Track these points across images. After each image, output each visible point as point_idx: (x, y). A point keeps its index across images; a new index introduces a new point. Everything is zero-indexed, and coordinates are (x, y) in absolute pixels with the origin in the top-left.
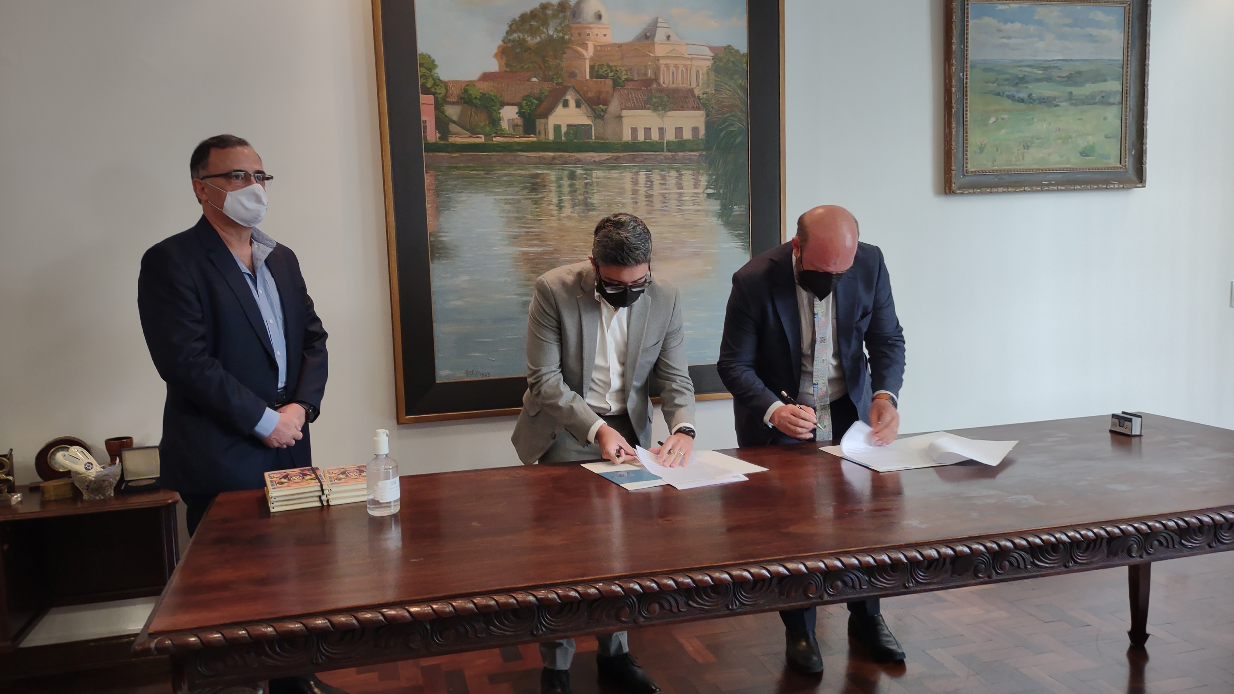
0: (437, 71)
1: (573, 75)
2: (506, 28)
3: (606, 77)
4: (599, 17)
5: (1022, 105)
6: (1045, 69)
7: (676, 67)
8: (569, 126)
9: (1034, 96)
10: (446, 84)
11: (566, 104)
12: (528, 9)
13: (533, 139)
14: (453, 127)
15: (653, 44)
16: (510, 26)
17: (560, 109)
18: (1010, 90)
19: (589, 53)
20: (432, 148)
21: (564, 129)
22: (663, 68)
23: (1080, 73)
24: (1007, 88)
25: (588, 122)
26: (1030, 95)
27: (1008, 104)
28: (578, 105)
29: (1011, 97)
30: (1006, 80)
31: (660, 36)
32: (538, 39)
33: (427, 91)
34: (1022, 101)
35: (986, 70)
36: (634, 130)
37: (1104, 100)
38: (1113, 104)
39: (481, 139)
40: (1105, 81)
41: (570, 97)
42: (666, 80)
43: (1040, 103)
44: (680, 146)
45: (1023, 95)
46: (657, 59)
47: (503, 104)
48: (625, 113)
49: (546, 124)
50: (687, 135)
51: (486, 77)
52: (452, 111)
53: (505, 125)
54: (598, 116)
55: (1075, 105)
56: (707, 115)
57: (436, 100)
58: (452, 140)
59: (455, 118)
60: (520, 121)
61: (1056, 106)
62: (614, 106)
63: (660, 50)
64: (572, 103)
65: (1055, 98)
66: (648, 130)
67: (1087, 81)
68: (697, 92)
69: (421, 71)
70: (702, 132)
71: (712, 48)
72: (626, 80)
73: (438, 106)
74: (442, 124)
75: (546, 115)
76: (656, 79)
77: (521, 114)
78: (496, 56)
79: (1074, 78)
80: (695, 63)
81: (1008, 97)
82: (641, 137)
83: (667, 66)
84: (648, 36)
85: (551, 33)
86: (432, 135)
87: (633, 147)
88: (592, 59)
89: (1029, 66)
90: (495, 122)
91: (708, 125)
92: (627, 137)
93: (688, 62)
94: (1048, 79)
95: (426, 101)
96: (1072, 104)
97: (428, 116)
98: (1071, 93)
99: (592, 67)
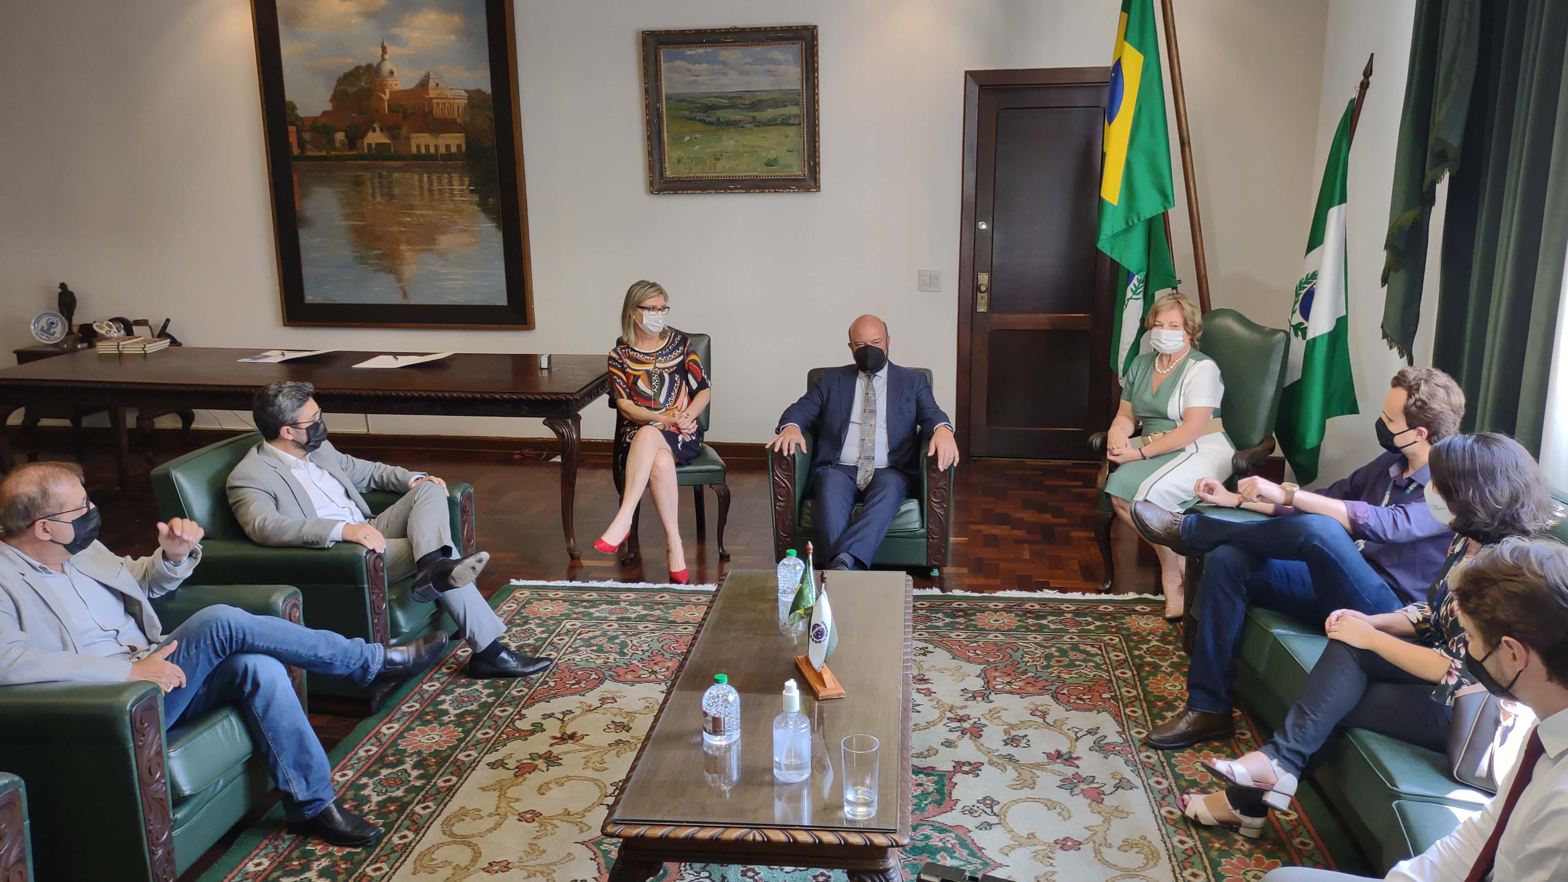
0: (298, 111)
1: (377, 111)
2: (335, 83)
3: (397, 112)
4: (392, 73)
5: (713, 128)
6: (730, 98)
7: (444, 104)
8: (377, 144)
9: (722, 120)
10: (302, 119)
11: (374, 130)
12: (348, 70)
13: (354, 152)
14: (308, 146)
15: (428, 90)
16: (338, 81)
17: (370, 134)
18: (700, 115)
19: (386, 97)
20: (297, 158)
21: (374, 146)
22: (435, 105)
23: (761, 101)
24: (699, 114)
25: (388, 141)
26: (718, 119)
27: (700, 126)
28: (382, 131)
29: (702, 121)
30: (697, 108)
31: (432, 84)
32: (355, 89)
33: (292, 125)
34: (711, 123)
35: (680, 101)
36: (418, 147)
37: (785, 122)
38: (794, 124)
39: (324, 153)
40: (785, 106)
41: (376, 126)
42: (437, 112)
43: (728, 125)
44: (448, 157)
45: (713, 119)
46: (431, 99)
47: (336, 131)
48: (411, 135)
49: (363, 143)
50: (454, 149)
51: (325, 114)
52: (307, 136)
53: (338, 144)
54: (394, 137)
55: (758, 126)
56: (466, 136)
57: (297, 129)
58: (309, 153)
59: (308, 140)
60: (347, 142)
61: (742, 127)
62: (404, 130)
63: (432, 93)
64: (378, 129)
65: (740, 121)
66: (427, 147)
67: (769, 107)
68: (459, 121)
69: (288, 112)
70: (464, 148)
71: (467, 91)
72: (412, 114)
73: (299, 132)
74: (301, 144)
75: (362, 137)
76: (431, 112)
77: (346, 136)
78: (331, 101)
79: (756, 105)
80: (456, 101)
81: (700, 121)
82: (423, 151)
83: (438, 104)
84: (424, 84)
85: (362, 84)
86: (296, 151)
87: (419, 157)
88: (388, 101)
89: (716, 97)
90: (331, 141)
91: (468, 143)
92: (414, 150)
93: (452, 101)
94: (733, 107)
95: (292, 129)
96: (756, 126)
97: (293, 139)
98: (754, 117)
99: (389, 106)
